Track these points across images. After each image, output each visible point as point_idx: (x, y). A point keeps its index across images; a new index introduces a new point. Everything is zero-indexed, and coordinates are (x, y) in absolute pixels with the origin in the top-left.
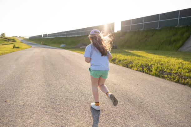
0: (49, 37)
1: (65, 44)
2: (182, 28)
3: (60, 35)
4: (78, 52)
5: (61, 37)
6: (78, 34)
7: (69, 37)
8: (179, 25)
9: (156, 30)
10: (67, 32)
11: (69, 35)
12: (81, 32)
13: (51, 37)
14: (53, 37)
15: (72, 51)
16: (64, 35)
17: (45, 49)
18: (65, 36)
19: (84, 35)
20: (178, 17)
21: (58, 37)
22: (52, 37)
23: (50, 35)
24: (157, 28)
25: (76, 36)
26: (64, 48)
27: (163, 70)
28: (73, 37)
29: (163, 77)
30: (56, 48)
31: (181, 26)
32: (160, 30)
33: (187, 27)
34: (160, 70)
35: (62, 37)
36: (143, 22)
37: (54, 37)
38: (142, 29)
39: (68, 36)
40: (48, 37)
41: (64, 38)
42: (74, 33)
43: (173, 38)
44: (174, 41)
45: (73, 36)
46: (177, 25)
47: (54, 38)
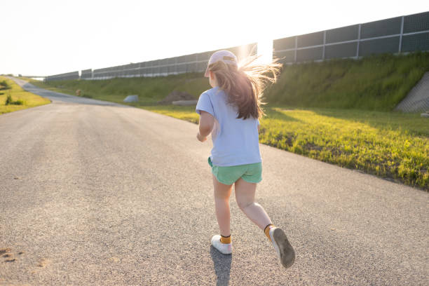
0: (98, 78)
1: (136, 96)
2: (408, 56)
3: (126, 73)
4: (163, 114)
5: (128, 76)
6: (169, 69)
7: (148, 78)
8: (402, 51)
9: (353, 61)
10: (143, 64)
11: (147, 73)
12: (178, 66)
13: (101, 78)
14: (107, 78)
15: (149, 110)
16: (136, 72)
17: (85, 106)
18: (138, 76)
19: (185, 72)
20: (399, 33)
21: (119, 76)
22: (104, 78)
23: (99, 72)
24: (356, 58)
25: (165, 74)
26: (133, 104)
27: (313, 143)
28: (157, 77)
29: (306, 154)
30: (112, 105)
31: (406, 54)
32: (360, 63)
33: (419, 54)
34: (308, 143)
35: (129, 79)
36: (322, 43)
37: (110, 77)
38: (321, 59)
39: (145, 75)
40: (96, 76)
41: (135, 79)
42: (159, 66)
43: (386, 82)
44: (389, 87)
45: (158, 75)
46: (397, 51)
47: (109, 80)
